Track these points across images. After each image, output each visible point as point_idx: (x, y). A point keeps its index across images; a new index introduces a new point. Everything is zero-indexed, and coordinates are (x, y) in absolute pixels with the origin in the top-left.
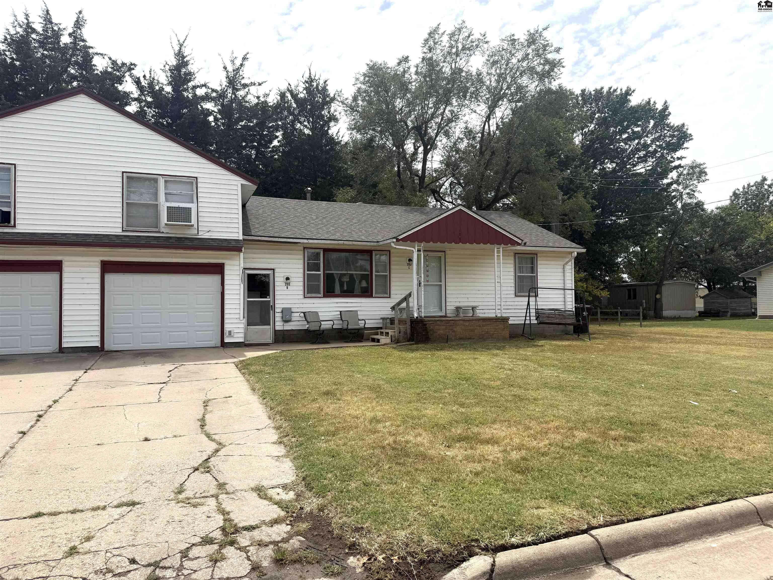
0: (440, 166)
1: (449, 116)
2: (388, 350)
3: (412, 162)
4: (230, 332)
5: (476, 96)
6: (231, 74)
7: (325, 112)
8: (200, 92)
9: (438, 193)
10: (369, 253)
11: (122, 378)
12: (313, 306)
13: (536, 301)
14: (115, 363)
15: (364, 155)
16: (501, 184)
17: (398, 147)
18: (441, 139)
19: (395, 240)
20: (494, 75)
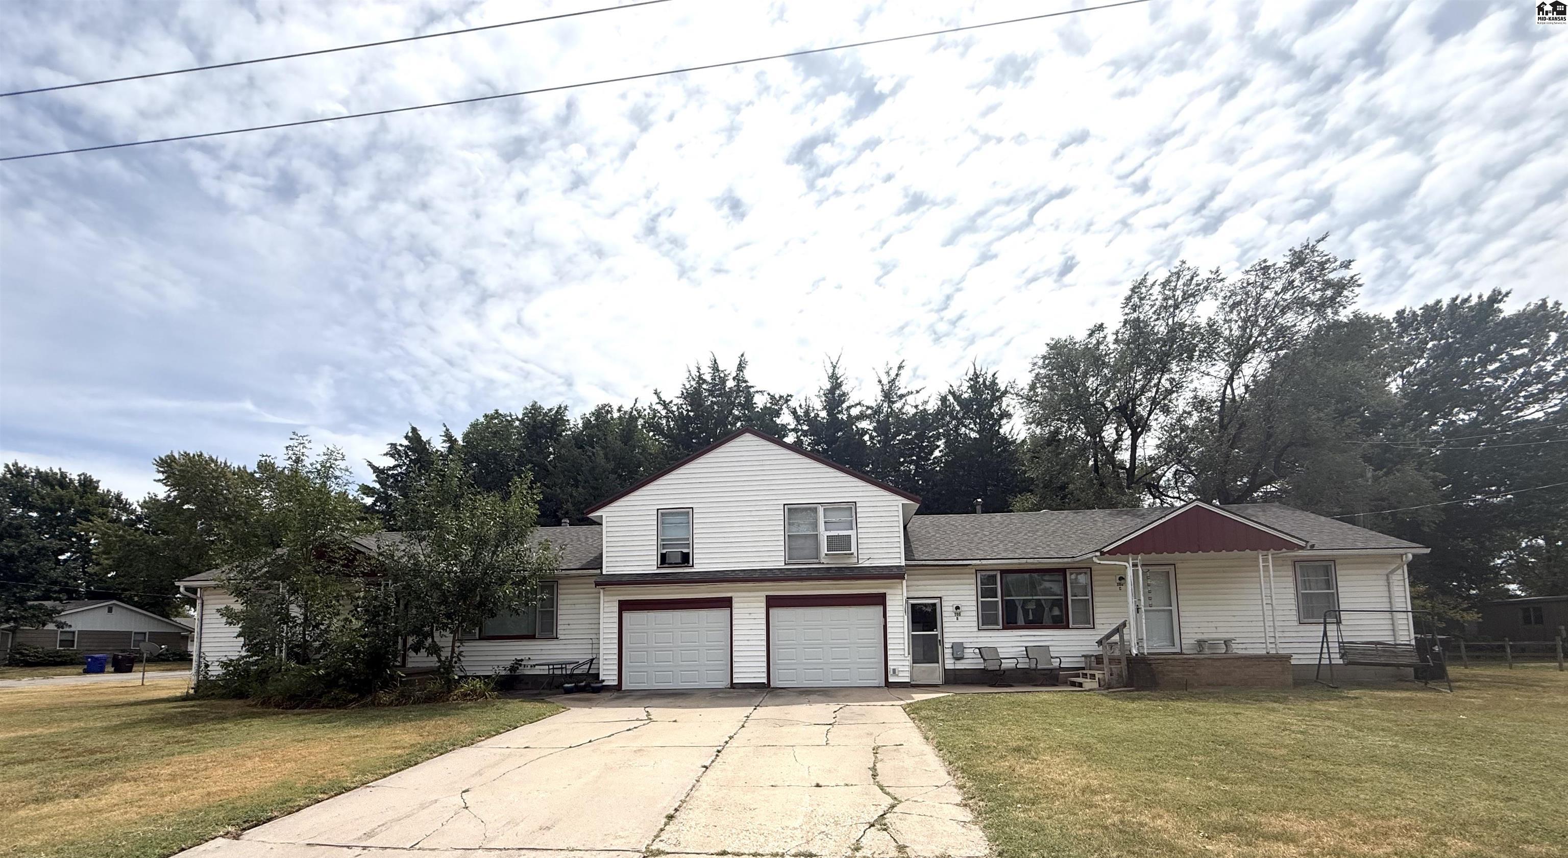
0: (1156, 452)
1: (1168, 385)
2: (1097, 698)
3: (1113, 452)
4: (894, 670)
5: (1208, 353)
6: (886, 387)
7: (995, 410)
8: (855, 412)
9: (1157, 487)
10: (1061, 572)
11: (789, 717)
12: (990, 640)
13: (1339, 630)
14: (781, 700)
15: (1047, 452)
16: (1259, 465)
17: (1093, 437)
18: (1156, 417)
19: (1098, 554)
20: (1236, 321)
